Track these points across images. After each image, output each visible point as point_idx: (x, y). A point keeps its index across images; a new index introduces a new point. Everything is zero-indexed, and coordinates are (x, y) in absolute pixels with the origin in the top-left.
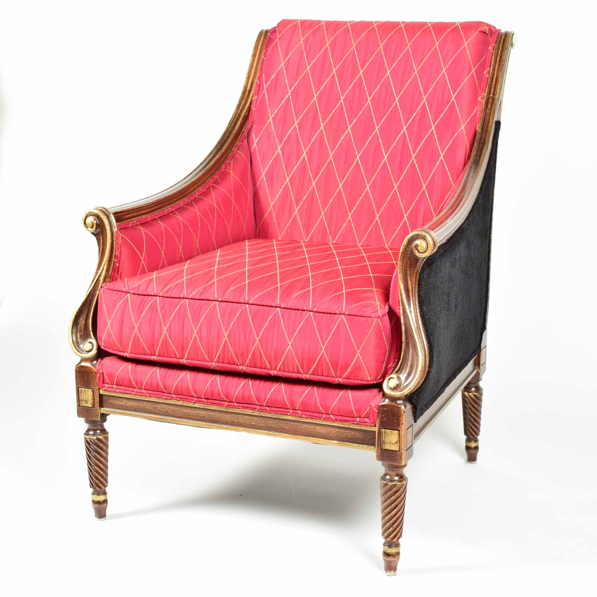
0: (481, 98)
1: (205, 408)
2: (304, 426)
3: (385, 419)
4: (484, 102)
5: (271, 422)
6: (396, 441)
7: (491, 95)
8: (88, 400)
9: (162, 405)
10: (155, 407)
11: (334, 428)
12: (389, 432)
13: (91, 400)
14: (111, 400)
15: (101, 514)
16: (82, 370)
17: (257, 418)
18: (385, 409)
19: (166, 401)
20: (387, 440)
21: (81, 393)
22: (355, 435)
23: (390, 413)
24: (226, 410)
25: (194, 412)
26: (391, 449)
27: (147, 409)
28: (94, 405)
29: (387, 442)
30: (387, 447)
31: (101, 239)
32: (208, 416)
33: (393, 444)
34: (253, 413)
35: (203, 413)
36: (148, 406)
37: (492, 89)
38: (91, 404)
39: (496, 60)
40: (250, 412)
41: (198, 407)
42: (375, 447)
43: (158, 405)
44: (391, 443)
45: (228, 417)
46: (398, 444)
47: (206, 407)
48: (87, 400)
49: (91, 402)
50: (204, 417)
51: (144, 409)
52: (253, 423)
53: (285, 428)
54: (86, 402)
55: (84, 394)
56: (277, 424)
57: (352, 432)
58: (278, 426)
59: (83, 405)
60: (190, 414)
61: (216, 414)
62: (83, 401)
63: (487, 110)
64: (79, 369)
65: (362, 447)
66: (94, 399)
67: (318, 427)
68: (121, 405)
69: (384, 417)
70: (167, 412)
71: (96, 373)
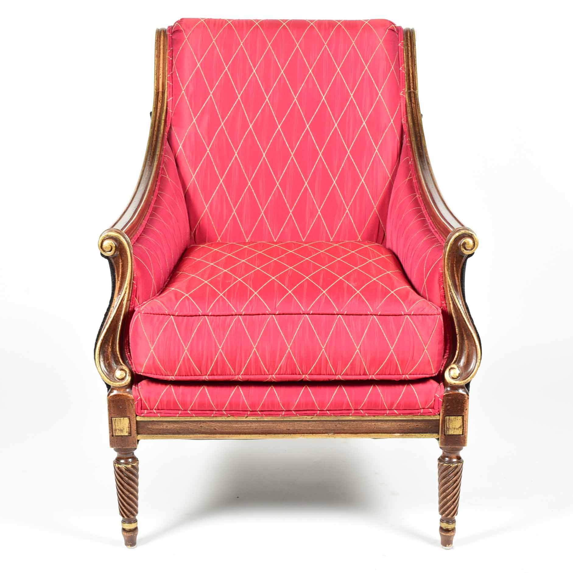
0: (403, 93)
1: (259, 420)
2: (365, 424)
3: (449, 407)
4: (406, 96)
5: (330, 424)
6: (459, 426)
7: (412, 90)
8: (124, 429)
9: (209, 423)
10: (201, 426)
11: (395, 422)
12: (452, 419)
13: (128, 428)
14: (149, 425)
15: (131, 542)
16: (116, 399)
17: (314, 423)
18: (450, 398)
19: (215, 419)
20: (451, 426)
21: (115, 423)
22: (417, 425)
23: (454, 401)
24: (282, 420)
25: (245, 425)
26: (455, 434)
27: (191, 429)
28: (130, 433)
29: (451, 428)
30: (451, 432)
31: (120, 261)
32: (261, 428)
33: (457, 429)
34: (311, 418)
35: (254, 425)
36: (191, 426)
37: (412, 84)
38: (127, 432)
39: (408, 56)
40: (309, 418)
41: (251, 420)
42: (439, 434)
43: (204, 424)
44: (455, 429)
45: (283, 427)
46: (462, 428)
47: (259, 418)
48: (122, 429)
49: (128, 430)
50: (256, 429)
51: (188, 430)
52: (310, 428)
53: (345, 428)
54: (121, 431)
55: (119, 423)
56: (336, 426)
57: (414, 423)
58: (337, 428)
59: (117, 435)
60: (240, 428)
61: (270, 424)
62: (117, 431)
63: (413, 105)
64: (113, 398)
65: (425, 436)
66: (130, 427)
67: (379, 423)
68: (160, 429)
69: (448, 406)
70: (215, 429)
71: (133, 400)
